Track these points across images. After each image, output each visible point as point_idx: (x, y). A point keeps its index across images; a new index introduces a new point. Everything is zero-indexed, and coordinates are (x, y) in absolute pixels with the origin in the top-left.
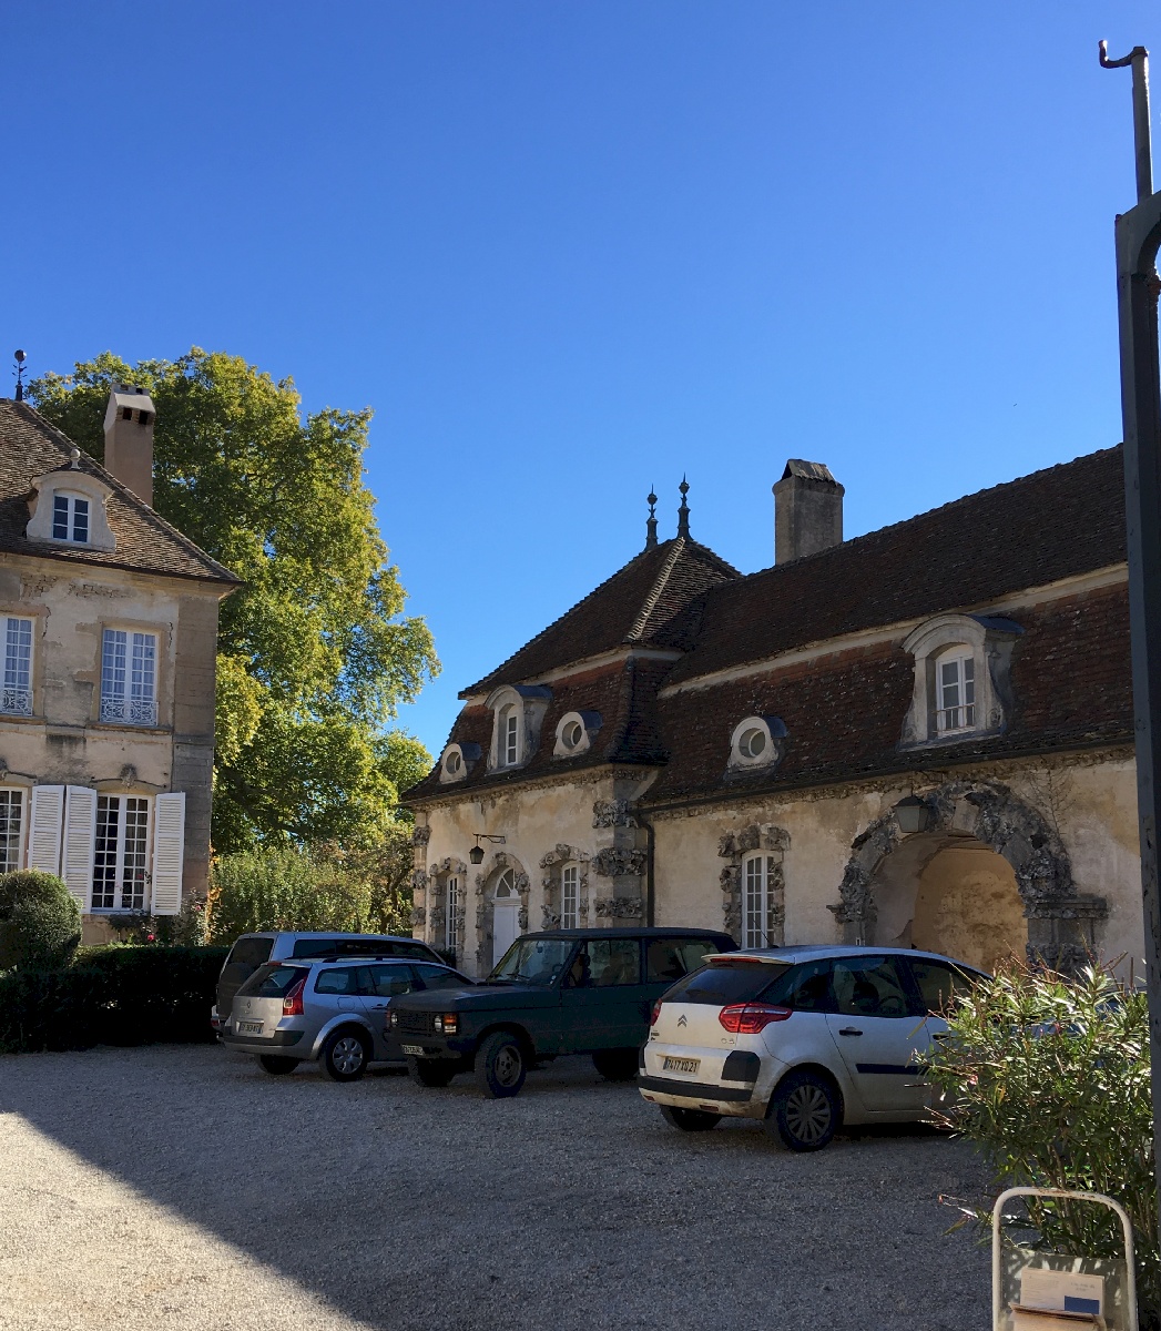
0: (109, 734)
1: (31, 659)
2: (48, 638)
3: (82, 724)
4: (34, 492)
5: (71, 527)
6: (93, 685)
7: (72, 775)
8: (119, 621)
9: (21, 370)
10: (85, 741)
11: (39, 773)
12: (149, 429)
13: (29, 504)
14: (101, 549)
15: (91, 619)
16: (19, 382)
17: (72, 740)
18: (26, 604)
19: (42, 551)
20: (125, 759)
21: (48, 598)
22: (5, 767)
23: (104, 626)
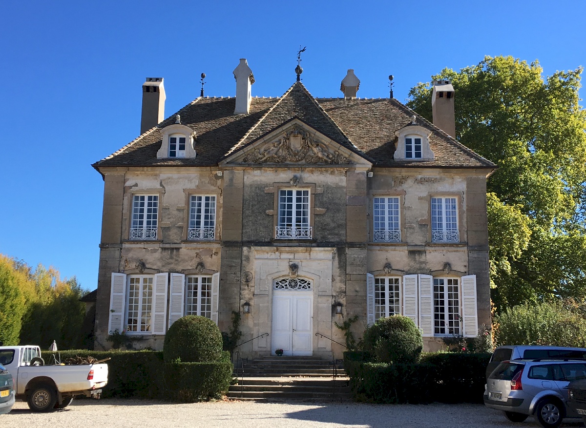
0: (437, 248)
1: (399, 216)
2: (406, 205)
3: (424, 244)
4: (397, 138)
5: (413, 152)
6: (427, 225)
7: (420, 269)
8: (437, 193)
9: (392, 84)
10: (426, 253)
11: (406, 269)
12: (452, 100)
13: (395, 144)
14: (427, 160)
15: (425, 194)
16: (391, 90)
17: (420, 253)
18: (396, 190)
19: (401, 165)
20: (445, 260)
21: (405, 186)
22: (391, 267)
23: (431, 196)
